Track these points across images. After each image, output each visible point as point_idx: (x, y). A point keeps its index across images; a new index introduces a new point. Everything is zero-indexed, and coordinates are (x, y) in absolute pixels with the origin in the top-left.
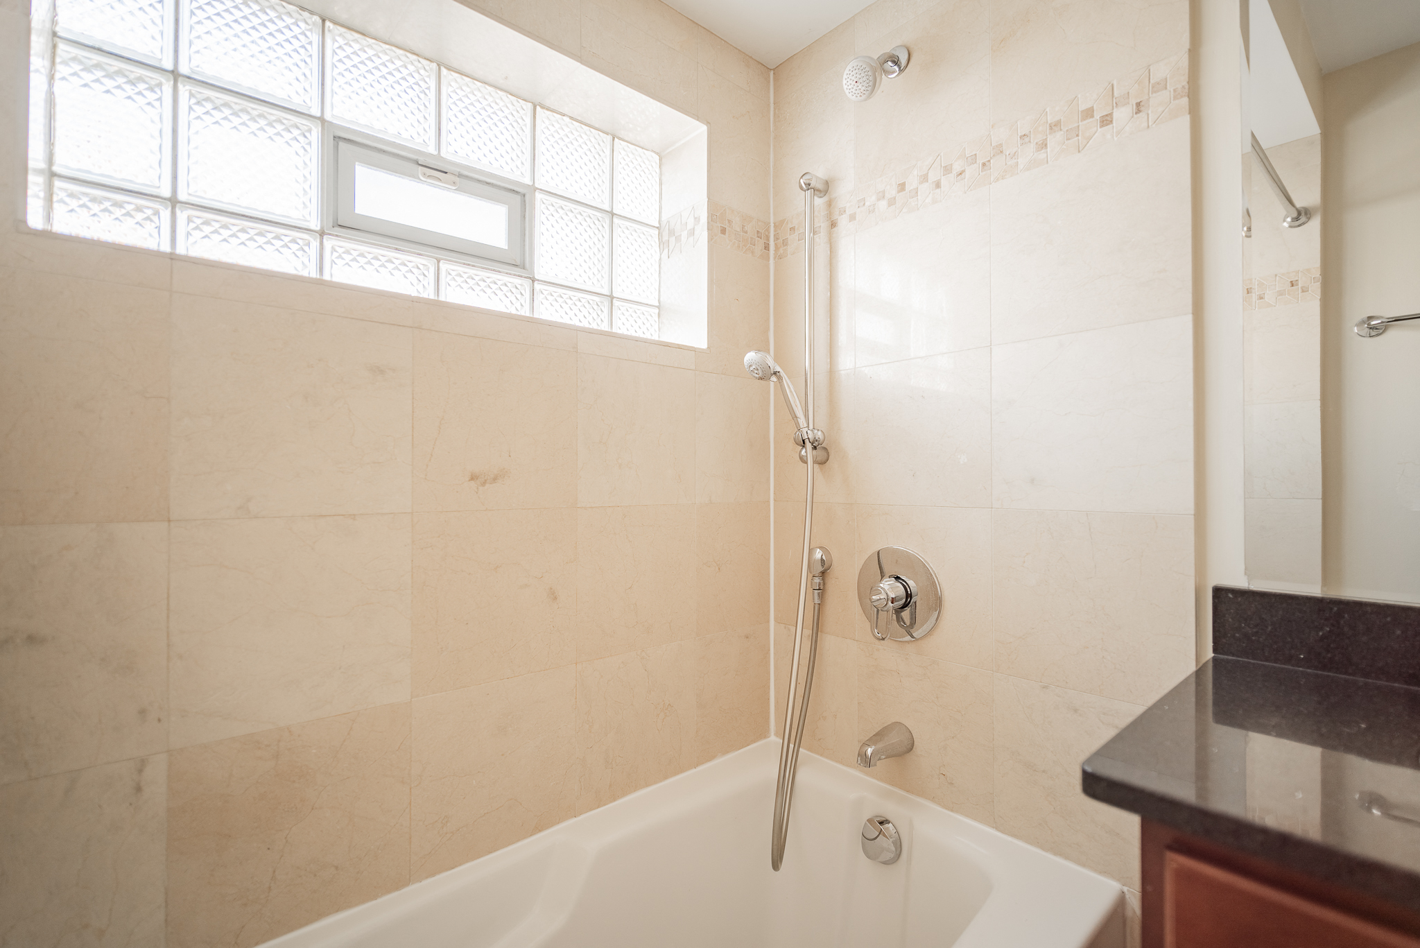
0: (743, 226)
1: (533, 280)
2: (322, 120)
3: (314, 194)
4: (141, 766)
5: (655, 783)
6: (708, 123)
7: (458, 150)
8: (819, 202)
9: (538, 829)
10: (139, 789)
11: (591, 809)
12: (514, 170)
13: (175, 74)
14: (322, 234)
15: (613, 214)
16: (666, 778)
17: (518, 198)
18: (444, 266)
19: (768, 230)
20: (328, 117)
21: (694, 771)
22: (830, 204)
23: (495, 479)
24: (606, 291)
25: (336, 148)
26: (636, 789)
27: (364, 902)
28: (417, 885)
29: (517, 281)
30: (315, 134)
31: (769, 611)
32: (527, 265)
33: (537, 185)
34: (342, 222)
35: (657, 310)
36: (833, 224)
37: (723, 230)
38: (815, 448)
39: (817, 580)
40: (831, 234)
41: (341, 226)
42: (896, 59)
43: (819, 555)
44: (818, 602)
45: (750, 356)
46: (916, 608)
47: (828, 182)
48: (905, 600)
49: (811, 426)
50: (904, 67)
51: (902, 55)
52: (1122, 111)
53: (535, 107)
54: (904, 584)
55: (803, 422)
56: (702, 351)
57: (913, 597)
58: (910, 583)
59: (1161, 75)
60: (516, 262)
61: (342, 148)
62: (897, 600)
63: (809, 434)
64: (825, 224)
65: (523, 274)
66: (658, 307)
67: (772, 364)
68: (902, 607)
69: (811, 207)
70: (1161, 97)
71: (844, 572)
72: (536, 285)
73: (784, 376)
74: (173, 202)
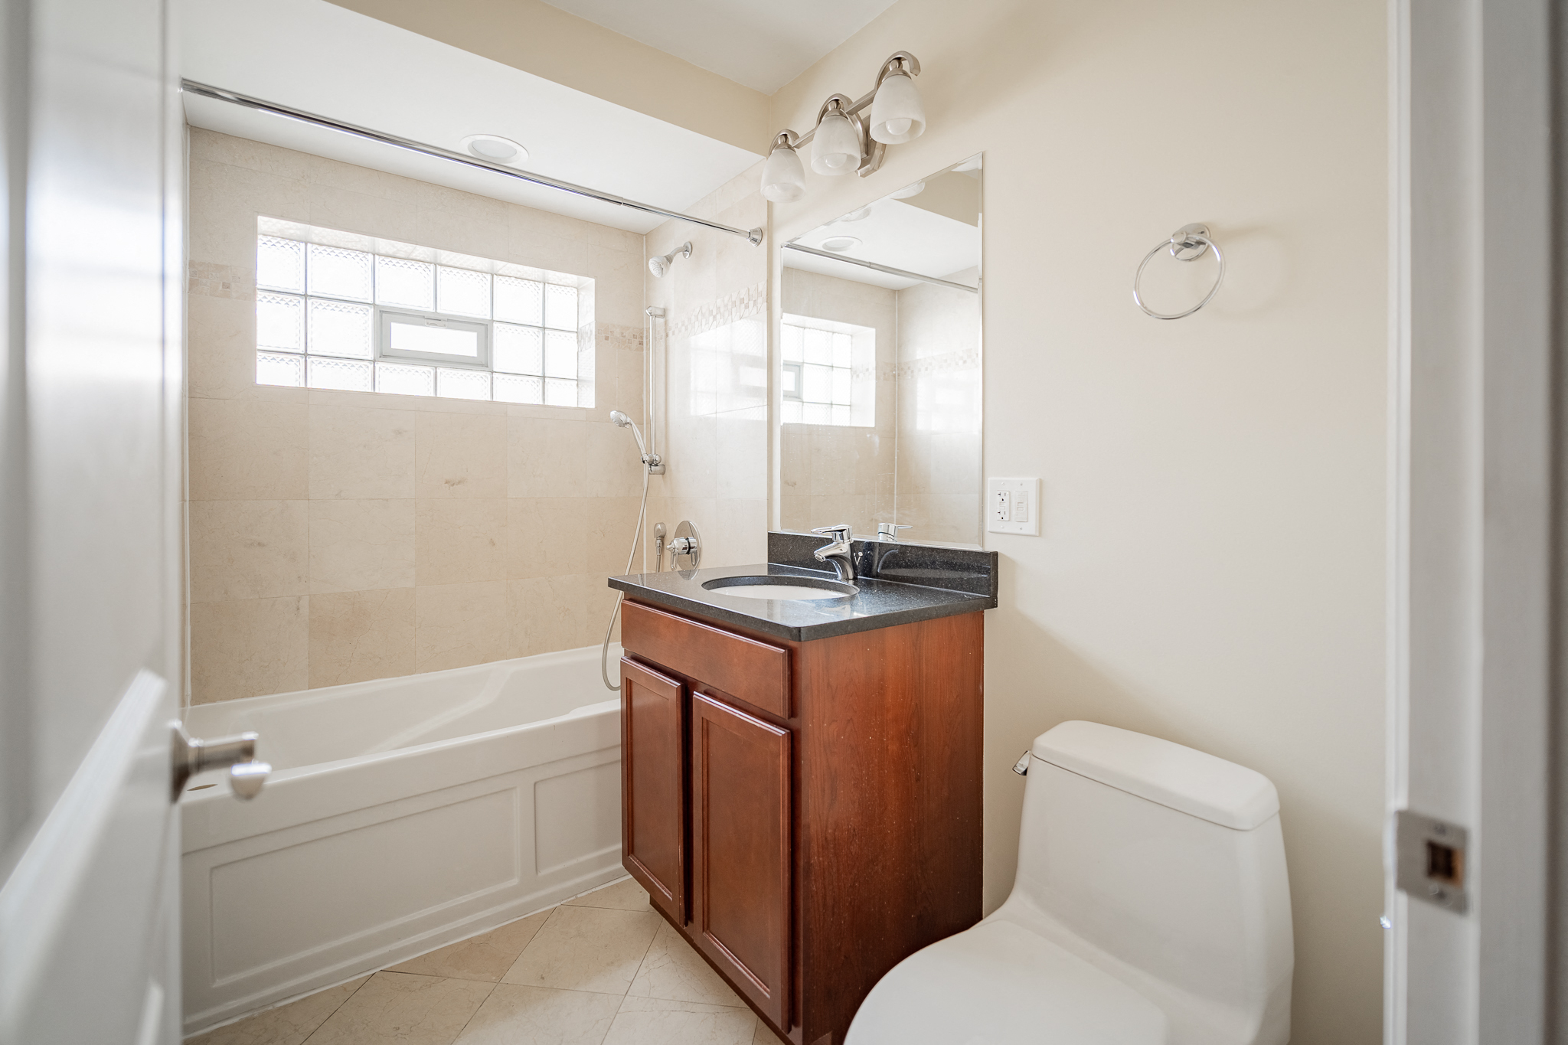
0: (622, 333)
1: (492, 372)
2: (374, 304)
3: (370, 342)
4: (300, 598)
5: (558, 650)
6: (595, 277)
7: (447, 307)
8: (660, 321)
9: (485, 661)
10: (298, 609)
11: (517, 657)
12: (481, 312)
13: (306, 296)
14: (374, 361)
15: (545, 328)
16: (565, 649)
17: (483, 327)
18: (439, 370)
19: (642, 333)
20: (377, 302)
21: (585, 648)
22: (666, 323)
23: (459, 482)
24: (540, 374)
25: (381, 316)
26: (545, 652)
27: (393, 677)
28: (419, 675)
29: (482, 374)
30: (371, 310)
31: (643, 563)
32: (489, 365)
33: (494, 319)
34: (384, 353)
35: (576, 382)
36: (667, 336)
37: (607, 338)
38: (656, 465)
39: (659, 541)
40: (666, 341)
41: (385, 356)
42: (687, 249)
43: (659, 526)
44: (659, 554)
45: (613, 413)
46: (696, 553)
47: (665, 310)
48: (689, 549)
49: (653, 453)
50: (690, 254)
51: (690, 247)
52: (751, 303)
53: (492, 275)
54: (687, 539)
55: (643, 452)
56: (591, 409)
57: (694, 547)
58: (691, 540)
59: (760, 289)
60: (482, 363)
61: (384, 316)
62: (684, 549)
63: (646, 458)
64: (664, 334)
65: (487, 369)
66: (577, 380)
67: (623, 418)
68: (688, 553)
69: (654, 325)
70: (760, 300)
71: (670, 536)
72: (495, 375)
73: (633, 425)
74: (306, 355)
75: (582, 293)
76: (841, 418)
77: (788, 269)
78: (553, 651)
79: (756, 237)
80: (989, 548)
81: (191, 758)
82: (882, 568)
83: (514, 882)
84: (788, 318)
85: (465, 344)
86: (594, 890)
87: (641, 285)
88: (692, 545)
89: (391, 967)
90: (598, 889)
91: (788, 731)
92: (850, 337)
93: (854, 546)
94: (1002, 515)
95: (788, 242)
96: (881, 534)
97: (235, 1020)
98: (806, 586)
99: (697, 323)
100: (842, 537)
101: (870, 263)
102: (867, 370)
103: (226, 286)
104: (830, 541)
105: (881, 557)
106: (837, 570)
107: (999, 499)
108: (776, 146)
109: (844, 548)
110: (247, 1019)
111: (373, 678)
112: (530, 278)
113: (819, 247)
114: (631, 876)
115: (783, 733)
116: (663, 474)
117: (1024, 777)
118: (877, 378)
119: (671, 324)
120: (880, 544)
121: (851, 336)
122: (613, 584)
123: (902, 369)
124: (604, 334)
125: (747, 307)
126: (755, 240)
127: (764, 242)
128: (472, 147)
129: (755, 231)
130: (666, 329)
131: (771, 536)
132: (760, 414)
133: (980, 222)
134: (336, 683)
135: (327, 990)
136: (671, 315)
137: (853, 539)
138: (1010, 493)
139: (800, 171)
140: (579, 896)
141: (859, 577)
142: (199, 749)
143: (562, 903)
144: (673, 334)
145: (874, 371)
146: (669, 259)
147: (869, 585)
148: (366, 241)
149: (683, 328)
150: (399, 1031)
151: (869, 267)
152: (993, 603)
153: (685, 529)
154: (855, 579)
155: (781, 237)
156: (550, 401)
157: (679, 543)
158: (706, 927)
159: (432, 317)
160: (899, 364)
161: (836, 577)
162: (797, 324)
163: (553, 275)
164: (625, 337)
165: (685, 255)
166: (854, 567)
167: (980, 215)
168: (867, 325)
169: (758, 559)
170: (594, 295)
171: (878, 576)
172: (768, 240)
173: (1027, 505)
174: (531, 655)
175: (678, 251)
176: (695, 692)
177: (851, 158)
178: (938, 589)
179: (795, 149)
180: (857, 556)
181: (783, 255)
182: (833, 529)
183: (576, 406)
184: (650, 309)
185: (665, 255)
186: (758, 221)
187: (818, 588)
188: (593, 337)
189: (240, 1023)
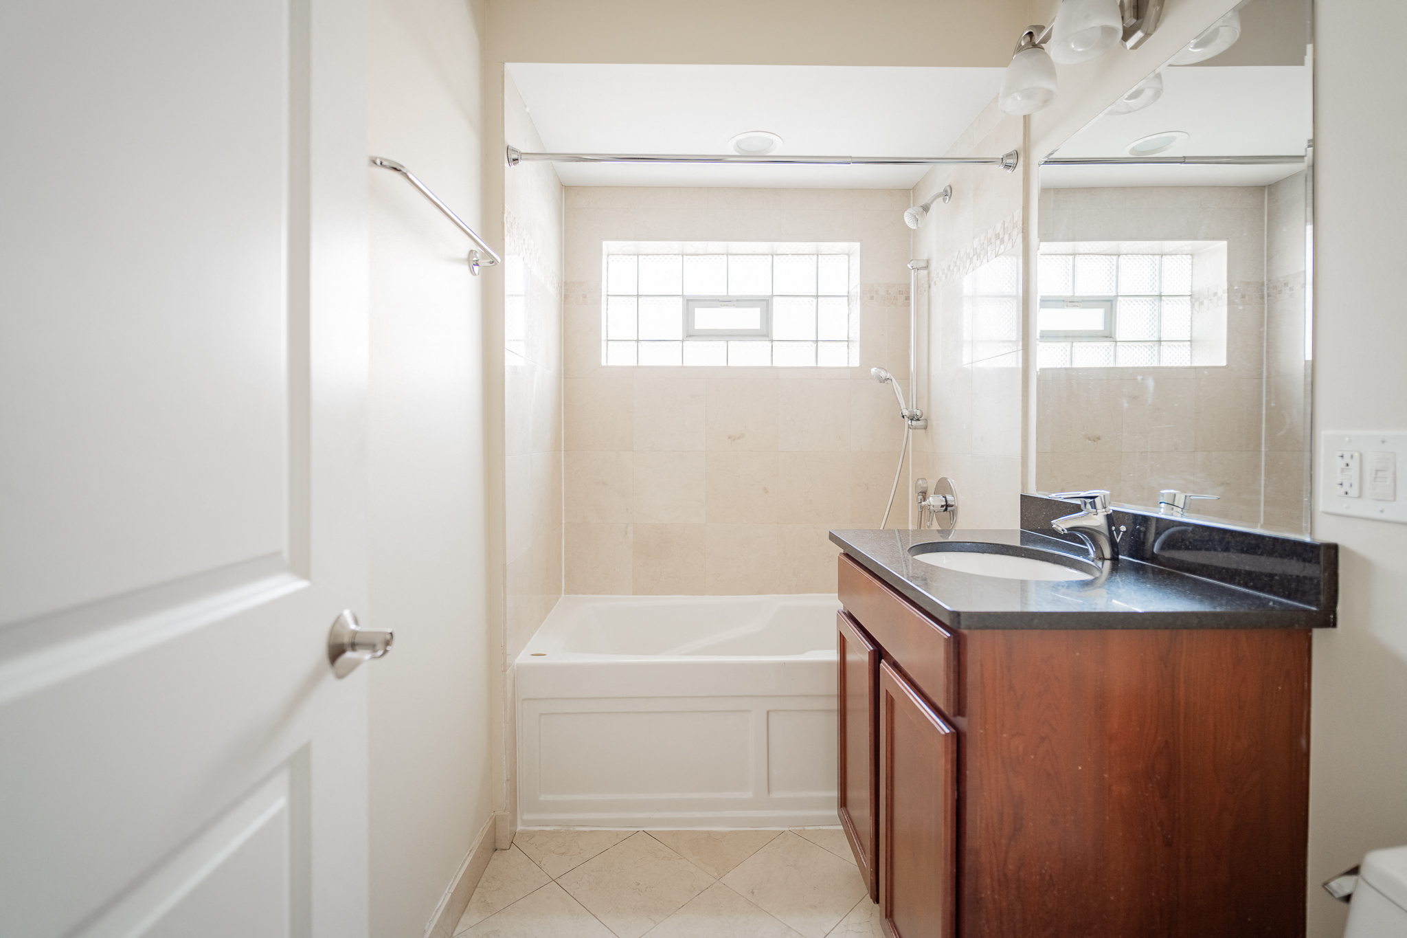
0: (887, 291)
1: (772, 341)
2: (683, 296)
3: (680, 325)
4: (627, 526)
5: (823, 593)
6: (861, 241)
7: (737, 289)
8: (924, 272)
9: (759, 593)
10: (626, 533)
13: (638, 296)
14: (683, 341)
15: (818, 296)
17: (765, 303)
18: (730, 344)
20: (685, 294)
22: (929, 274)
23: (739, 438)
24: (815, 337)
25: (688, 304)
26: (811, 592)
28: (708, 596)
30: (681, 301)
31: (908, 518)
32: (769, 335)
33: (774, 294)
34: (691, 334)
35: (847, 343)
36: (930, 287)
37: (872, 298)
38: (918, 420)
39: (920, 497)
40: (929, 292)
41: (690, 336)
42: (947, 193)
43: (920, 482)
44: (920, 510)
45: (873, 370)
46: (953, 511)
47: (928, 261)
48: (947, 506)
49: (915, 407)
50: (950, 198)
51: (949, 191)
52: (1006, 237)
53: (772, 256)
54: (945, 497)
55: (903, 406)
56: (855, 368)
57: (952, 506)
58: (949, 498)
59: (1015, 219)
60: (764, 334)
61: (691, 303)
62: (942, 506)
63: (906, 413)
64: (927, 286)
65: (767, 339)
66: (847, 341)
67: (883, 374)
68: (946, 510)
69: (917, 279)
70: (1015, 232)
71: (931, 491)
72: (774, 343)
73: (894, 380)
74: (638, 341)
75: (851, 257)
76: (1176, 357)
77: (1048, 191)
78: (818, 593)
79: (1010, 161)
80: (1323, 535)
81: (346, 639)
82: (1162, 548)
83: (749, 795)
84: (1046, 247)
85: (750, 318)
86: (821, 827)
87: (908, 241)
88: (949, 503)
89: (650, 831)
90: (825, 828)
91: (953, 730)
92: (1190, 257)
93: (1112, 519)
94: (1346, 488)
95: (1046, 157)
96: (1163, 505)
97: (551, 828)
98: (1047, 561)
99: (955, 269)
100: (1094, 506)
101: (1185, 157)
102: (1215, 294)
103: (585, 297)
104: (1077, 509)
105: (1158, 534)
106: (1088, 544)
107: (1340, 463)
108: (1020, 49)
109: (1096, 520)
110: (558, 831)
111: (675, 594)
112: (804, 253)
113: (1125, 154)
114: (841, 828)
115: (947, 731)
116: (925, 428)
117: (1343, 905)
118: (1230, 302)
119: (933, 275)
120: (1158, 519)
121: (1192, 255)
122: (833, 538)
123: (1275, 287)
124: (869, 294)
125: (1002, 242)
126: (1008, 166)
127: (1020, 168)
128: (738, 145)
129: (1009, 156)
130: (929, 280)
131: (1024, 498)
132: (1013, 361)
133: (1308, 59)
134: (650, 593)
135: (607, 831)
136: (933, 265)
137: (1111, 509)
138: (1361, 455)
139: (1049, 70)
140: (806, 828)
141: (1120, 557)
142: (355, 633)
143: (791, 829)
144: (935, 284)
145: (1226, 295)
146: (926, 209)
147: (1139, 571)
148: (675, 246)
149: (944, 276)
150: (638, 886)
151: (1184, 163)
152: (1329, 620)
153: (943, 487)
154: (1114, 559)
155: (1038, 154)
156: (822, 363)
157: (935, 501)
158: (889, 914)
159: (724, 299)
160: (1269, 280)
161: (1085, 553)
162: (1108, 252)
163: (825, 246)
164: (890, 294)
165: (944, 200)
166: (1113, 544)
167: (1309, 47)
168: (1214, 238)
169: (1009, 525)
170: (859, 258)
171: (1154, 558)
172: (1024, 161)
173: (1395, 473)
174: (799, 593)
175: (938, 196)
176: (883, 660)
177: (1108, 31)
178: (1233, 587)
179: (1043, 45)
180: (1118, 531)
181: (1043, 175)
182: (1083, 494)
183: (847, 366)
184: (912, 262)
185: (922, 204)
186: (1015, 143)
187: (1062, 565)
188: (859, 298)
189: (553, 832)
